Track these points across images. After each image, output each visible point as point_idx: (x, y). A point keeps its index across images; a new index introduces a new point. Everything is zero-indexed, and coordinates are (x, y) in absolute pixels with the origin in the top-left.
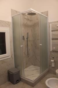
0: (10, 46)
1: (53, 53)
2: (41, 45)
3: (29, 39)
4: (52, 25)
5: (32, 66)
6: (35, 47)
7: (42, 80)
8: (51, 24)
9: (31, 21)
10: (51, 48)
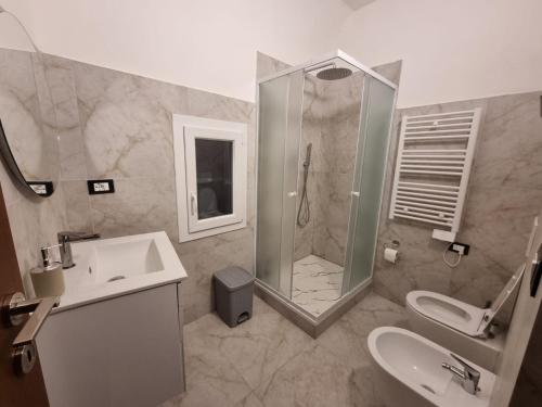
0: (248, 188)
1: (395, 228)
2: (357, 194)
3: (310, 167)
4: (409, 120)
5: (312, 259)
6: (331, 196)
7: (345, 318)
8: (405, 118)
9: (324, 100)
10: (392, 210)
